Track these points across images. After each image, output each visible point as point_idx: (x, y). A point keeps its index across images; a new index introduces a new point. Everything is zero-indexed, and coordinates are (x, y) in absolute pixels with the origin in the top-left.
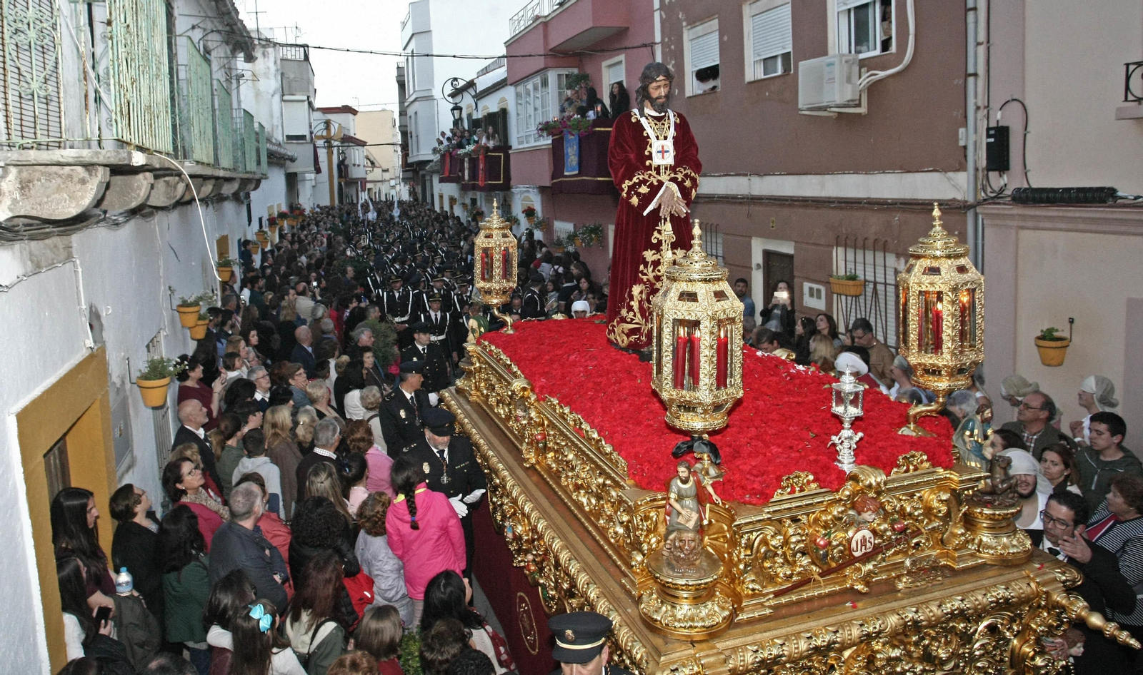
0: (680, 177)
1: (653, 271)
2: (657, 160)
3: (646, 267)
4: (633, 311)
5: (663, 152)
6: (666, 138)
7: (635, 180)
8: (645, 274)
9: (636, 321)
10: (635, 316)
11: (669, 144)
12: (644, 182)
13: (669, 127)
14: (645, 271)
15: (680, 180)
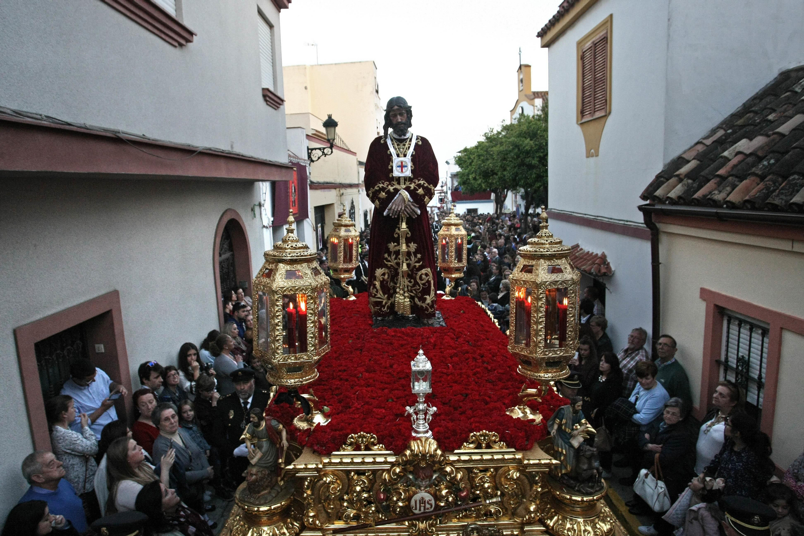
0: (412, 186)
1: (396, 259)
2: (396, 173)
3: (389, 255)
4: (376, 288)
5: (402, 166)
6: (405, 156)
7: (376, 188)
8: (389, 261)
9: (379, 296)
10: (377, 292)
11: (408, 160)
12: (383, 189)
13: (409, 147)
14: (389, 259)
15: (412, 188)
